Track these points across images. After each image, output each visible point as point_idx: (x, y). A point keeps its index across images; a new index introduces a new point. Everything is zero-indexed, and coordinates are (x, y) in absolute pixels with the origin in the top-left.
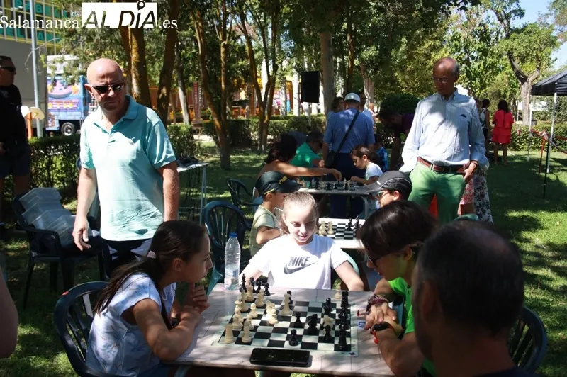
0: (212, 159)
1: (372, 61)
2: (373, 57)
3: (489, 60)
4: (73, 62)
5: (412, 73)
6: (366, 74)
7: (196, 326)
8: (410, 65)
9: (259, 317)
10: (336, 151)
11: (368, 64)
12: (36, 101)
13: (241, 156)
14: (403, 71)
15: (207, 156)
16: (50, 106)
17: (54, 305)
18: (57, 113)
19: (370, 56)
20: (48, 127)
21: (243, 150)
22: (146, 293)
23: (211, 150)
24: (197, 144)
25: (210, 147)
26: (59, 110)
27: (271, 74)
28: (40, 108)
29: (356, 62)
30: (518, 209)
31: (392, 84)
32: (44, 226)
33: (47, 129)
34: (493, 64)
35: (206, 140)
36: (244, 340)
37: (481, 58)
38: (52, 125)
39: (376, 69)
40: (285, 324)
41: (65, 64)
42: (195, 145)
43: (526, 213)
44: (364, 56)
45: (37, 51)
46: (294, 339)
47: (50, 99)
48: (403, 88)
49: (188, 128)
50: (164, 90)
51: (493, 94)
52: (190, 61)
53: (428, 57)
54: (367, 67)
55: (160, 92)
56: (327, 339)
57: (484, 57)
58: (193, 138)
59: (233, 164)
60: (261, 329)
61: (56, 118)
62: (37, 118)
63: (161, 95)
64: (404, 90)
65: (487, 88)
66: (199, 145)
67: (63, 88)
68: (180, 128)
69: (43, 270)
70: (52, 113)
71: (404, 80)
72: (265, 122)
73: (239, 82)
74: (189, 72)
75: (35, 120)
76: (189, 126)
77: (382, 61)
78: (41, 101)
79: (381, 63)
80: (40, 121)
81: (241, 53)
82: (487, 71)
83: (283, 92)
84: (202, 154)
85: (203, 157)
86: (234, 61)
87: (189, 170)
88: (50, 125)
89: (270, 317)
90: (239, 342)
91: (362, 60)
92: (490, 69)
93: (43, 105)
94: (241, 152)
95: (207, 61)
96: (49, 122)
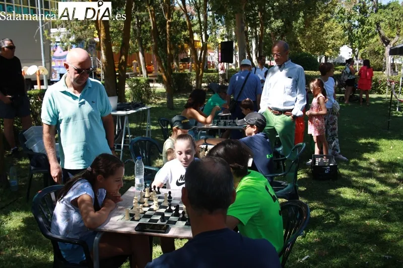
0: (162, 101)
1: (279, 30)
2: (279, 27)
3: (366, 27)
4: (66, 35)
5: (309, 38)
6: (275, 39)
7: (111, 211)
8: (308, 31)
9: (150, 206)
10: (235, 99)
11: (276, 32)
12: (43, 62)
13: (183, 99)
14: (303, 36)
15: (159, 99)
16: (53, 64)
17: (33, 198)
18: (58, 69)
19: (277, 26)
20: (52, 78)
21: (185, 95)
22: (85, 191)
23: (162, 95)
24: (152, 91)
25: (162, 93)
26: (60, 67)
27: (204, 41)
28: (45, 67)
29: (268, 30)
30: (366, 138)
31: (295, 46)
32: (39, 150)
33: (51, 80)
34: (369, 31)
35: (159, 88)
36: (136, 218)
37: (359, 26)
38: (55, 77)
39: (282, 36)
40: (163, 210)
41: (62, 36)
42: (150, 91)
43: (371, 141)
44: (273, 26)
45: (42, 27)
46: (164, 218)
47: (53, 59)
48: (303, 48)
49: (145, 80)
50: (123, 57)
51: (370, 51)
52: (148, 33)
53: (322, 25)
54: (276, 34)
55: (120, 59)
56: (183, 219)
57: (362, 26)
58: (149, 86)
59: (176, 105)
60: (148, 213)
61: (58, 72)
62: (43, 74)
63: (121, 61)
64: (304, 50)
65: (366, 47)
66: (154, 92)
67: (62, 51)
68: (140, 80)
69: (41, 178)
70: (55, 69)
71: (303, 42)
72: (200, 75)
73: (183, 47)
74: (147, 40)
75: (42, 75)
76: (146, 79)
77: (286, 30)
78: (47, 61)
79: (286, 31)
80: (46, 76)
81: (184, 26)
82: (364, 36)
83: (217, 52)
84: (156, 98)
85: (156, 100)
86: (179, 32)
87: (137, 112)
88: (53, 77)
89: (154, 206)
90: (133, 219)
91: (271, 29)
92: (366, 34)
93: (48, 64)
94: (184, 96)
95: (160, 32)
96: (53, 75)
